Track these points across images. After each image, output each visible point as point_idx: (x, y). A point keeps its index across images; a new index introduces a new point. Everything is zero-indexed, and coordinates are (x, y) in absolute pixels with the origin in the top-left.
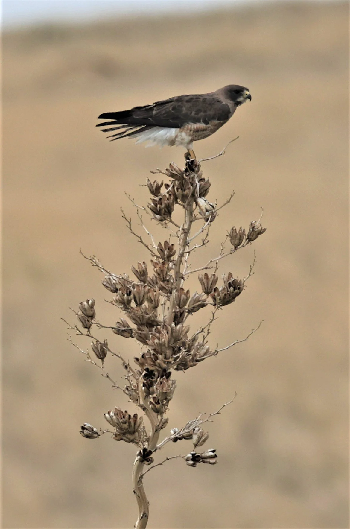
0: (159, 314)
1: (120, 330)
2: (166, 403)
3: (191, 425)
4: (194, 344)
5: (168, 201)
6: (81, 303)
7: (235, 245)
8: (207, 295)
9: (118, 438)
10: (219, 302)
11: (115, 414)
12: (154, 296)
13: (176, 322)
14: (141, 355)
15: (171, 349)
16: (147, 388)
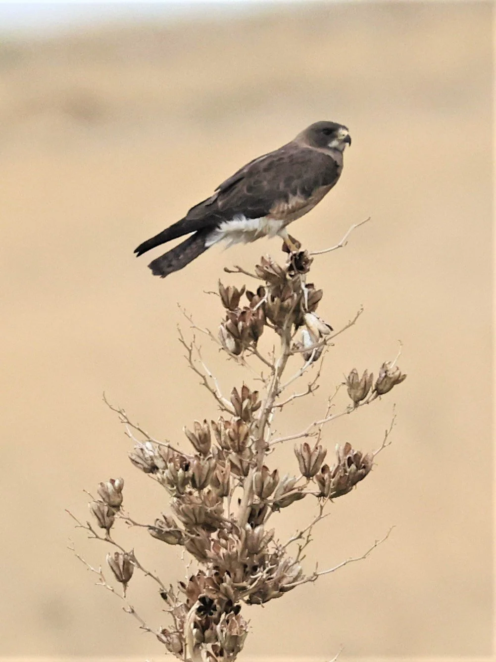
0: (225, 509)
1: (162, 531)
2: (233, 655)
5: (255, 318)
6: (101, 484)
7: (356, 399)
8: (307, 479)
12: (223, 477)
13: (253, 522)
16: (200, 630)
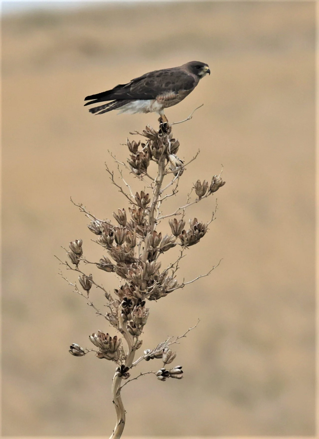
0: (136, 253)
1: (103, 265)
2: (141, 327)
3: (161, 346)
4: (164, 278)
5: (144, 157)
6: (71, 243)
7: (200, 196)
8: (176, 237)
9: (101, 356)
10: (186, 242)
11: (98, 336)
12: (132, 237)
13: (150, 259)
14: (120, 287)
15: (146, 282)
16: (125, 314)
